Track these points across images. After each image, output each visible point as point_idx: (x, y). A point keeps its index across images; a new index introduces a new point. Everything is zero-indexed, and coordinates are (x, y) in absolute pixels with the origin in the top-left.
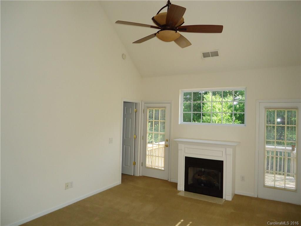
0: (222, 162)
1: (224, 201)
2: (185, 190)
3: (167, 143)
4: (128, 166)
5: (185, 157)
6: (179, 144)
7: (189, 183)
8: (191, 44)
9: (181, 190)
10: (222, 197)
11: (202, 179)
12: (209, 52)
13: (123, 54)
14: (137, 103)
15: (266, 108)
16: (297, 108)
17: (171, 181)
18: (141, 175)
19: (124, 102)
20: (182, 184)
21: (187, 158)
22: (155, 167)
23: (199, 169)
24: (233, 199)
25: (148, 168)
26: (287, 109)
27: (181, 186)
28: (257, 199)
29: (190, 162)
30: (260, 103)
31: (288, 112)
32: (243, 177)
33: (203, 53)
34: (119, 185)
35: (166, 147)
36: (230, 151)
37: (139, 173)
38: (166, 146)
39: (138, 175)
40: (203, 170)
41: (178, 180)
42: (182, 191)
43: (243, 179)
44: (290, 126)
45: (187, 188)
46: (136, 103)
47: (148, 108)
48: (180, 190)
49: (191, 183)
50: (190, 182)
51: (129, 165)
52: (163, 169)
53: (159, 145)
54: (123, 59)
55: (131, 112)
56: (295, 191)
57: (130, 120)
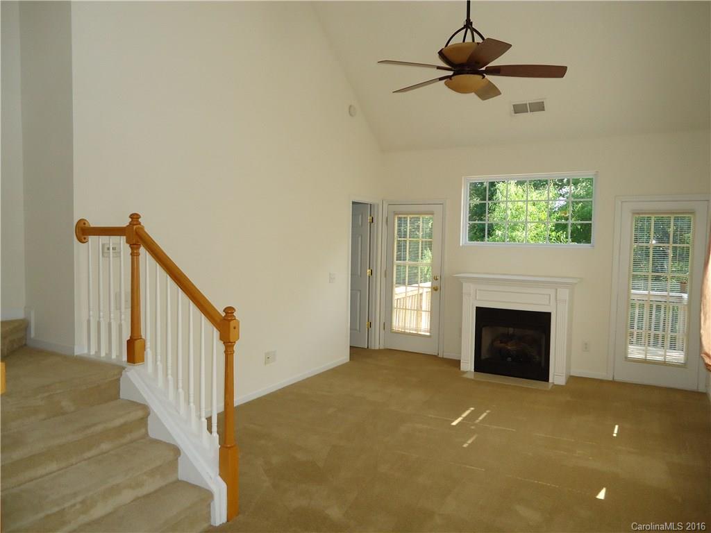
0: (549, 314)
1: (550, 386)
2: (475, 370)
3: (437, 284)
4: (356, 330)
5: (477, 307)
6: (464, 284)
7: (483, 357)
8: (500, 94)
9: (468, 369)
10: (547, 379)
11: (509, 348)
12: (525, 102)
13: (350, 106)
14: (374, 205)
15: (635, 213)
16: (693, 213)
17: (445, 357)
18: (382, 347)
19: (354, 203)
20: (469, 359)
21: (480, 311)
22: (410, 330)
23: (502, 330)
24: (567, 383)
25: (398, 333)
26: (674, 213)
27: (468, 364)
28: (613, 382)
29: (485, 317)
30: (622, 202)
31: (676, 219)
32: (586, 344)
33: (514, 106)
34: (347, 363)
35: (435, 292)
36: (564, 294)
37: (377, 344)
38: (435, 289)
39: (377, 348)
40: (511, 330)
41: (460, 353)
42: (471, 372)
43: (586, 348)
44: (678, 245)
45: (480, 366)
46: (371, 205)
47: (396, 214)
48: (465, 370)
49: (487, 356)
50: (485, 355)
51: (358, 328)
52: (428, 334)
53: (419, 287)
54: (351, 115)
55: (360, 223)
56: (684, 366)
57: (360, 239)
